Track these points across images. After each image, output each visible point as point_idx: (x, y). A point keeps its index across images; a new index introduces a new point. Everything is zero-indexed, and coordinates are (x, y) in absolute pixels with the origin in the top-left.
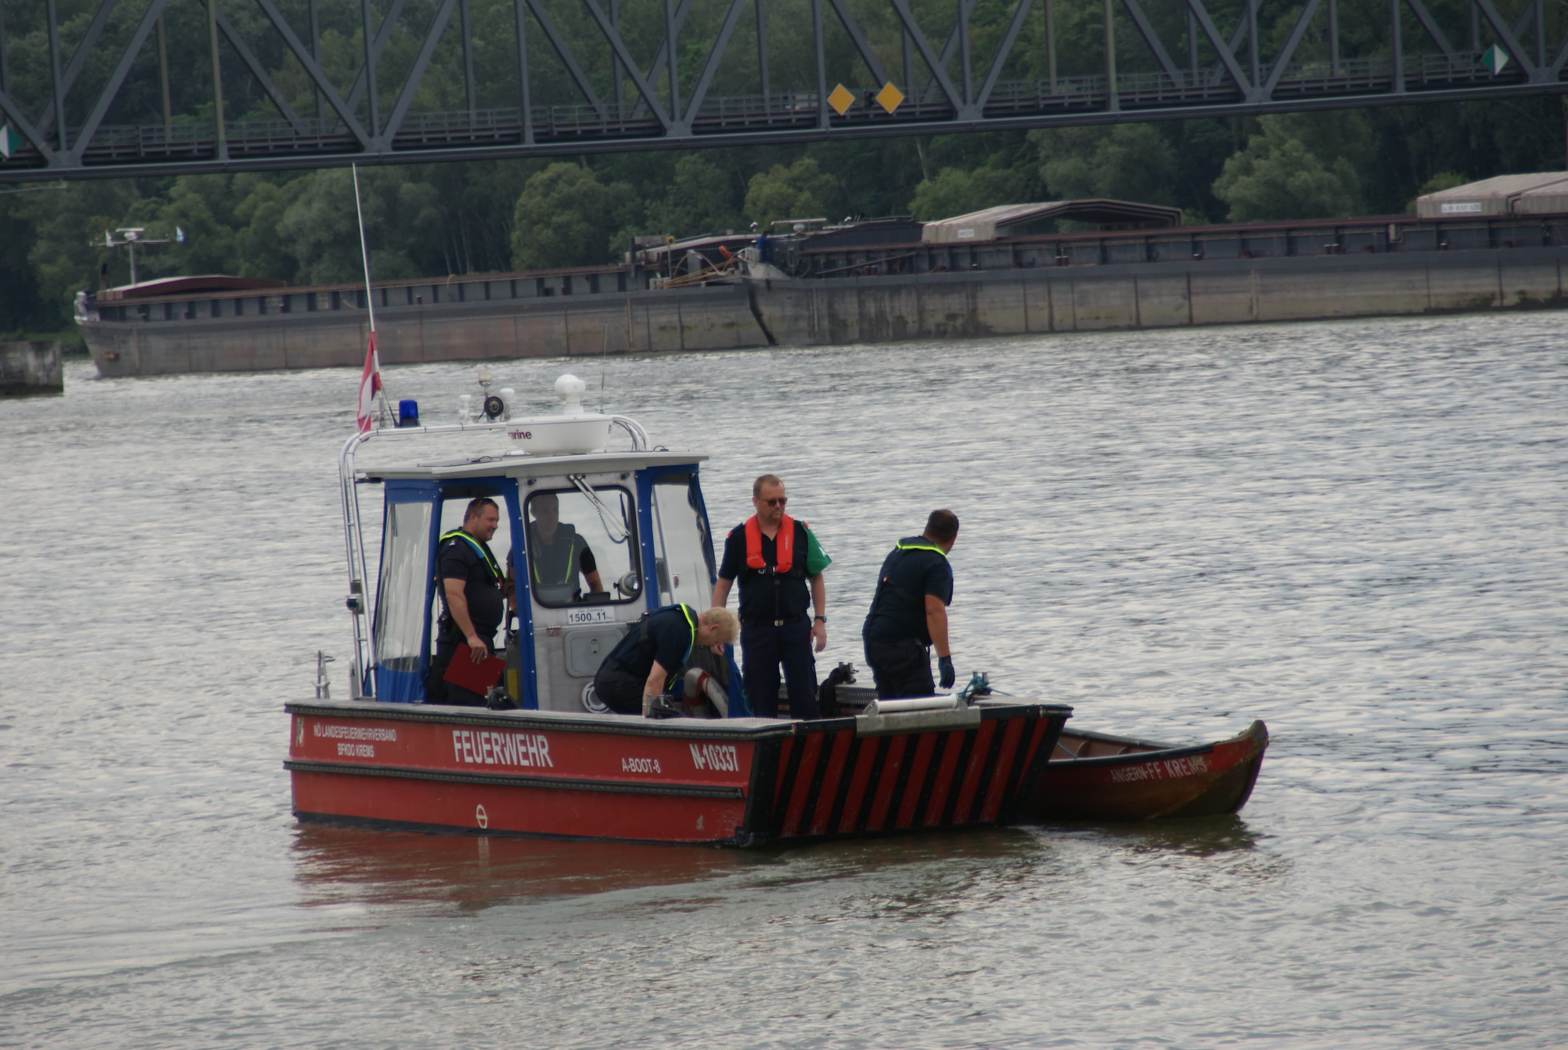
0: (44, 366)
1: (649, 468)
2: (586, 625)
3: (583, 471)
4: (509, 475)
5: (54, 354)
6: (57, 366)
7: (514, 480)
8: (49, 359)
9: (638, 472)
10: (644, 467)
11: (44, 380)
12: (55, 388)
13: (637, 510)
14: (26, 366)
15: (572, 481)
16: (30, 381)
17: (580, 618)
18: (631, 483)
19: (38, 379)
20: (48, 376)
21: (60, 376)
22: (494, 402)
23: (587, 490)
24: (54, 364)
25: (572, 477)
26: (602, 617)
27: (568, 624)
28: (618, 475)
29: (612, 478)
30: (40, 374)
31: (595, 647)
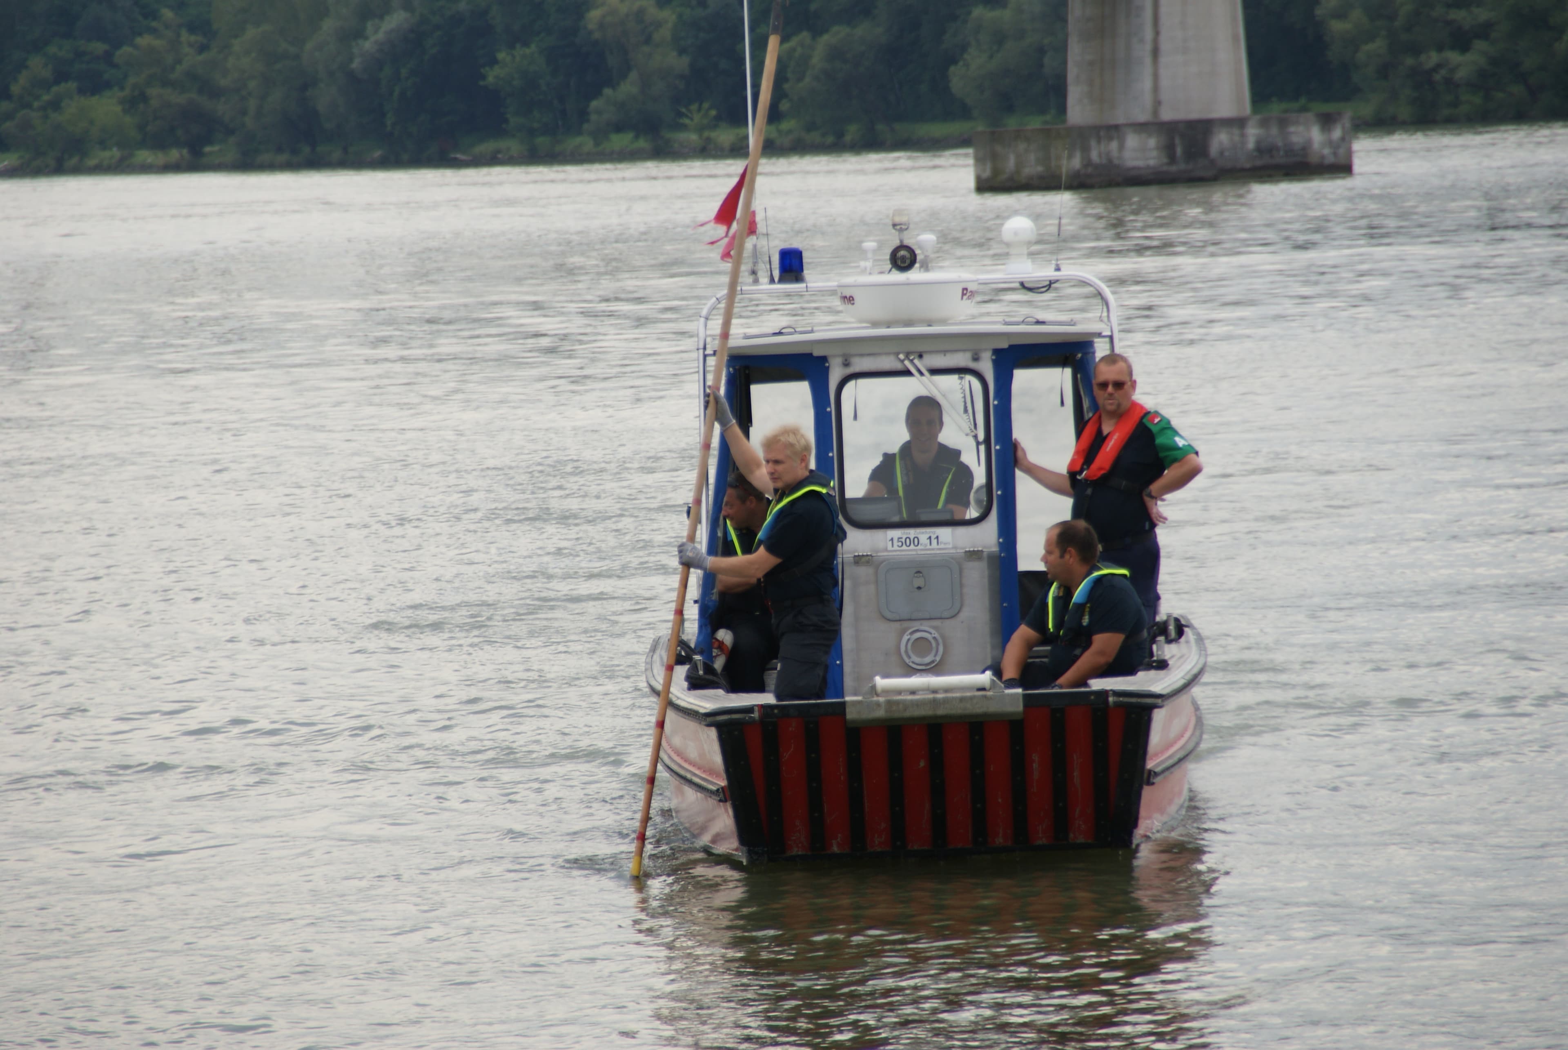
0: (1330, 143)
1: (1012, 347)
2: (910, 551)
3: (920, 348)
4: (817, 353)
5: (1343, 128)
6: (1346, 140)
7: (824, 359)
8: (1337, 133)
9: (997, 352)
10: (1005, 345)
11: (1330, 159)
12: (1344, 168)
13: (993, 402)
14: (1309, 142)
15: (902, 361)
16: (1313, 159)
17: (903, 542)
18: (987, 367)
19: (1323, 157)
20: (1335, 154)
21: (1349, 154)
22: (903, 253)
23: (921, 374)
24: (1343, 139)
25: (902, 356)
26: (934, 542)
27: (886, 550)
28: (968, 355)
29: (961, 359)
30: (1326, 151)
31: (919, 582)
